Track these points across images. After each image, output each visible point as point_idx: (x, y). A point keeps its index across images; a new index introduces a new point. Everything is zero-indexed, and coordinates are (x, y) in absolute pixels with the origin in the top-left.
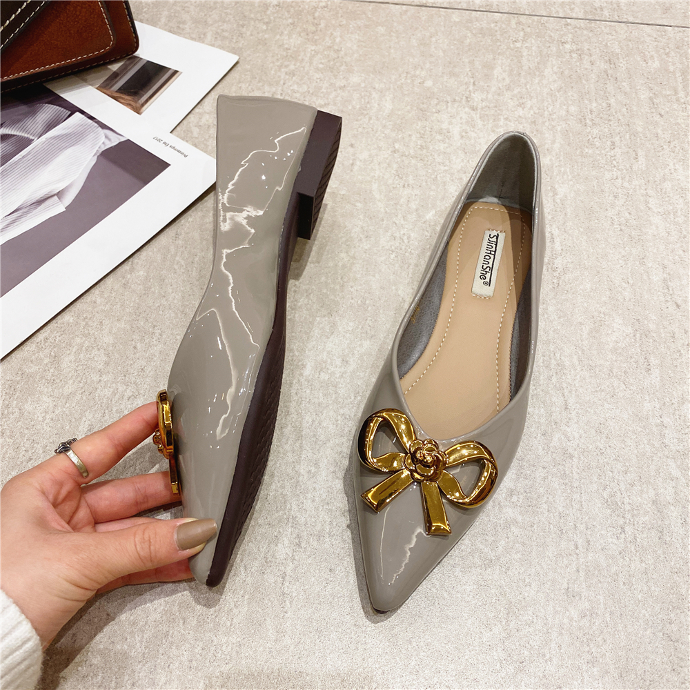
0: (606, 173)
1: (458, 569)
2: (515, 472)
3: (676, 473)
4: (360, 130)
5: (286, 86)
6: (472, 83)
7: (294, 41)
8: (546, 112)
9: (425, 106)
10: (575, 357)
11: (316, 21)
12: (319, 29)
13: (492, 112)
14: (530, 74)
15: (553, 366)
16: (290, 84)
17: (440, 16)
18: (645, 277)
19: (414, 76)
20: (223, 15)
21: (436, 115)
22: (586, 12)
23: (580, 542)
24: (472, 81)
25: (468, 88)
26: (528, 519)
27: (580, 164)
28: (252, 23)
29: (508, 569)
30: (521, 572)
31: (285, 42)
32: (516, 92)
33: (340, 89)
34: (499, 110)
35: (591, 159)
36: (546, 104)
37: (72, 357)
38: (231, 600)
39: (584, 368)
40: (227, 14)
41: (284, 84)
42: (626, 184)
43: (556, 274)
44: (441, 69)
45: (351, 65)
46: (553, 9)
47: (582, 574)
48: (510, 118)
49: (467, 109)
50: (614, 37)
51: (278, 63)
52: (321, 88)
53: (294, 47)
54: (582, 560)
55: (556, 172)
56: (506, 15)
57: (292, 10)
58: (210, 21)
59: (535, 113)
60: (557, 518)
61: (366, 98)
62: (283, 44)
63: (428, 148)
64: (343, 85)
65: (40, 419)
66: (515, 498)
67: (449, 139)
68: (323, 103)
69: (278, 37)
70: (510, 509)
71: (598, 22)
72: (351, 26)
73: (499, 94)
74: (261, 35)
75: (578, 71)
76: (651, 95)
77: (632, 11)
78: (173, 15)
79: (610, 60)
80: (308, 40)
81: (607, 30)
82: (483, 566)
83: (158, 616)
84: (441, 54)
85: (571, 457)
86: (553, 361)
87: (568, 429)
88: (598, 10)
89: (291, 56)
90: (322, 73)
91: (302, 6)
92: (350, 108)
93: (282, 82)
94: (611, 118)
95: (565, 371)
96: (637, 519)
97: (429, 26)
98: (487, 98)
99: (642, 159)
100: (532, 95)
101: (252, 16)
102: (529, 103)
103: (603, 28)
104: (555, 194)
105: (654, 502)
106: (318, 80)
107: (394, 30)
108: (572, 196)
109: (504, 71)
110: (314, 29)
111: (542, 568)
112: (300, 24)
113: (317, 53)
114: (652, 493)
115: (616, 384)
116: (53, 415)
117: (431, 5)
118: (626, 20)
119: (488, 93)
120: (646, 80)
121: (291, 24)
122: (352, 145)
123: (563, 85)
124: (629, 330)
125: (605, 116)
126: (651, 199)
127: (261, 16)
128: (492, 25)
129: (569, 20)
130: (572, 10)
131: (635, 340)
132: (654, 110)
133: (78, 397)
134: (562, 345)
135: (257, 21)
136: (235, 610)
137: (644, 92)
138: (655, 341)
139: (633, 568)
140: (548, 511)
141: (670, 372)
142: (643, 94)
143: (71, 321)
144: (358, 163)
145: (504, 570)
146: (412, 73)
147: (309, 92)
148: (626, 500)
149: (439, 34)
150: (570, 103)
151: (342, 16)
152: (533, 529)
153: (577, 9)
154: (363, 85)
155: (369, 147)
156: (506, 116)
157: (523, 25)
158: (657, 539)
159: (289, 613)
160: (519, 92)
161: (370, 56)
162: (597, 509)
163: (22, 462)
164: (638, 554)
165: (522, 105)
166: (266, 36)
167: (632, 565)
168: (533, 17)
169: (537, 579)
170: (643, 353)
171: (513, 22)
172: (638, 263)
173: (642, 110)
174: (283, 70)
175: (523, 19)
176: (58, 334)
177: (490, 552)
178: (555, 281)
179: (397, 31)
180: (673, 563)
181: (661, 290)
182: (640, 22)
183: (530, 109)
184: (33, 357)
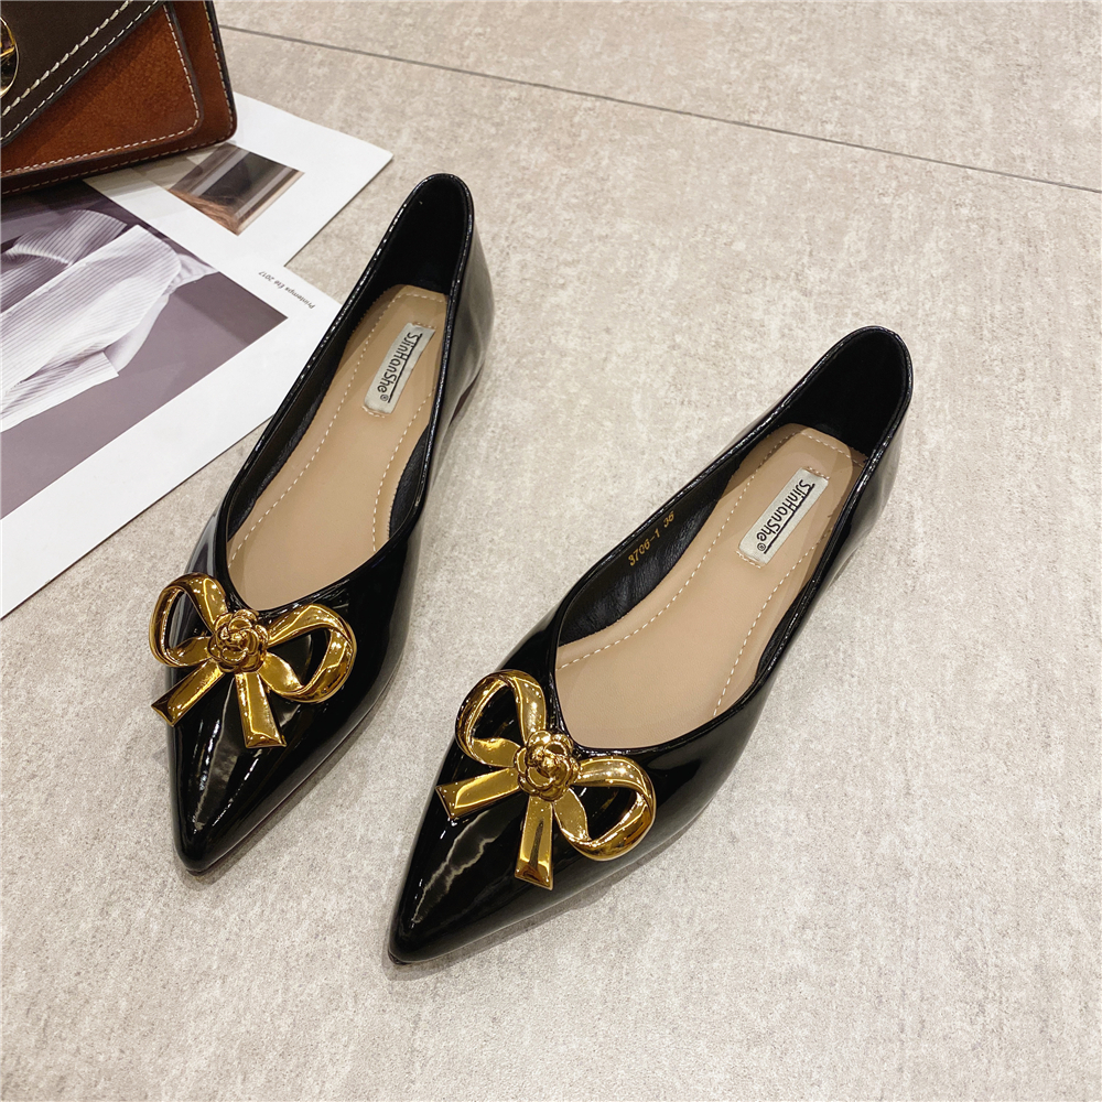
0: (1008, 417)
1: (702, 1043)
2: (813, 890)
3: (1077, 923)
4: (623, 307)
5: (515, 226)
6: (807, 253)
7: (538, 157)
8: (920, 311)
9: (730, 281)
10: (930, 710)
11: (574, 130)
12: (577, 143)
13: (835, 301)
14: (900, 248)
15: (892, 721)
16: (522, 224)
17: (768, 143)
18: (1054, 592)
19: (718, 232)
20: (431, 104)
21: (745, 296)
22: (997, 162)
23: (910, 1020)
24: (808, 250)
25: (801, 258)
26: (827, 972)
27: (966, 399)
28: (475, 121)
29: (785, 1053)
30: (807, 1059)
31: (522, 157)
32: (875, 274)
33: (600, 240)
34: (847, 299)
35: (986, 393)
36: (921, 297)
37: (123, 618)
38: (325, 1051)
39: (942, 730)
40: (437, 103)
41: (513, 222)
42: (1038, 439)
43: (912, 571)
44: (760, 225)
45: (621, 205)
46: (946, 150)
47: (907, 1075)
48: (862, 314)
49: (795, 293)
50: (1038, 205)
51: (508, 189)
52: (570, 234)
53: (536, 167)
54: (908, 1053)
55: (927, 407)
56: (872, 152)
57: (539, 108)
58: (409, 111)
59: (902, 310)
60: (875, 977)
61: (639, 258)
62: (519, 160)
63: (727, 347)
64: (604, 234)
65: (59, 712)
66: (809, 934)
67: (761, 337)
68: (570, 259)
69: (512, 148)
70: (799, 952)
71: (1016, 179)
72: (628, 143)
73: (848, 275)
74: (486, 141)
75: (977, 251)
76: (1090, 301)
77: (1072, 168)
78: (353, 96)
79: (1029, 241)
80: (558, 157)
81: (1028, 193)
82: (745, 1042)
83: (203, 1063)
84: (764, 201)
85: (908, 875)
86: (894, 714)
87: (906, 829)
88: (1018, 161)
89: (528, 180)
90: (574, 212)
91: (555, 104)
92: (612, 271)
93: (510, 219)
94: (1024, 331)
95: (911, 732)
96: (1006, 994)
97: (751, 156)
98: (829, 278)
99: (1066, 402)
100: (901, 281)
101: (476, 111)
102: (895, 294)
103: (1023, 190)
104: (923, 442)
105: (1038, 968)
106: (567, 223)
107: (694, 157)
108: (949, 448)
109: (861, 239)
110: (569, 141)
111: (841, 1057)
112: (549, 132)
113: (569, 179)
114: (1035, 952)
115: (991, 763)
116: (79, 708)
117: (756, 124)
118: (1059, 181)
119: (831, 270)
120: (1083, 277)
121: (535, 130)
122: (608, 330)
123: (951, 271)
124: (1022, 676)
125: (1014, 328)
126: (1075, 468)
127: (490, 112)
128: (849, 166)
129: (970, 171)
130: (977, 155)
131: (1030, 693)
132: (1092, 327)
133: (124, 683)
134: (911, 688)
135: (482, 121)
136: (330, 1070)
137: (1078, 296)
138: (1061, 698)
139: (993, 1076)
140: (862, 962)
141: (1082, 752)
142: (1078, 299)
143: (130, 559)
144: (614, 359)
145: (779, 1054)
146: (716, 226)
147: (550, 239)
148: (992, 960)
149: (764, 170)
150: (960, 299)
151: (615, 127)
152: (832, 989)
153: (984, 156)
154: (636, 237)
155: (634, 335)
156: (856, 310)
157: (897, 170)
158: (1038, 1032)
159: (418, 1084)
160: (881, 275)
161: (653, 194)
162: (941, 969)
163: (19, 779)
164: (1003, 1053)
165: (883, 296)
166: (494, 145)
167: (992, 1070)
168: (914, 160)
169: (831, 1075)
170: (1041, 717)
171: (883, 164)
172: (1044, 568)
173: (1073, 324)
174: (514, 200)
175: (898, 161)
176: (106, 578)
177: (759, 1020)
178: (909, 582)
179: (698, 159)
180: (1059, 1076)
181: (1078, 615)
182: (1081, 186)
183: (895, 303)
184: (62, 610)
